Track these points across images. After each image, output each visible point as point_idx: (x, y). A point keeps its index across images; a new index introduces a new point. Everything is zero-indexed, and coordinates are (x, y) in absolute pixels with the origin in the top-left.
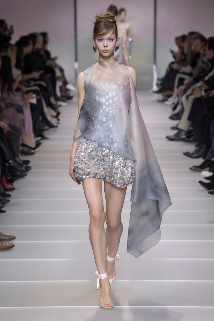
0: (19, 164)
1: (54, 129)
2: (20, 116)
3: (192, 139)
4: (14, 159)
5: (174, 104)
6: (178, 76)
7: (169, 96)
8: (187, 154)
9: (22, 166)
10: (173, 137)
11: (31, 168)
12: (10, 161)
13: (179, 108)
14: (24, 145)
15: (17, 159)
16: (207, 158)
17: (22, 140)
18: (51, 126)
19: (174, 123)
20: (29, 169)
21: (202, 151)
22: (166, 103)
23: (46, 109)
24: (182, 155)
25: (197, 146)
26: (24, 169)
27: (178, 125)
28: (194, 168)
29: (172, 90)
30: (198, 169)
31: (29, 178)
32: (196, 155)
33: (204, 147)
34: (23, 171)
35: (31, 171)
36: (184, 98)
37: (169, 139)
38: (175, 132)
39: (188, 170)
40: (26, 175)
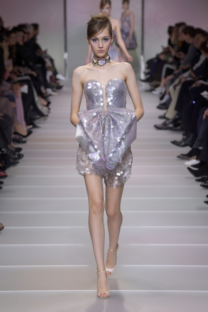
0: (12, 151)
1: (45, 118)
2: (12, 104)
3: (179, 128)
4: (6, 147)
5: (161, 93)
6: (166, 66)
7: (157, 86)
8: (175, 143)
9: (15, 154)
10: (161, 126)
11: (23, 156)
12: (3, 149)
13: (166, 97)
14: (16, 133)
15: (9, 147)
16: (194, 147)
17: (14, 128)
18: (42, 115)
19: (162, 112)
20: (22, 156)
21: (189, 140)
22: (154, 92)
23: (37, 98)
24: (169, 143)
25: (184, 135)
26: (16, 156)
27: (165, 114)
28: (181, 156)
29: (160, 80)
30: (186, 157)
31: (21, 165)
32: (183, 144)
33: (192, 135)
34: (16, 159)
35: (24, 158)
36: (171, 88)
37: (157, 128)
38: (163, 121)
39: (176, 158)
40: (18, 163)
